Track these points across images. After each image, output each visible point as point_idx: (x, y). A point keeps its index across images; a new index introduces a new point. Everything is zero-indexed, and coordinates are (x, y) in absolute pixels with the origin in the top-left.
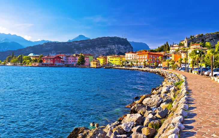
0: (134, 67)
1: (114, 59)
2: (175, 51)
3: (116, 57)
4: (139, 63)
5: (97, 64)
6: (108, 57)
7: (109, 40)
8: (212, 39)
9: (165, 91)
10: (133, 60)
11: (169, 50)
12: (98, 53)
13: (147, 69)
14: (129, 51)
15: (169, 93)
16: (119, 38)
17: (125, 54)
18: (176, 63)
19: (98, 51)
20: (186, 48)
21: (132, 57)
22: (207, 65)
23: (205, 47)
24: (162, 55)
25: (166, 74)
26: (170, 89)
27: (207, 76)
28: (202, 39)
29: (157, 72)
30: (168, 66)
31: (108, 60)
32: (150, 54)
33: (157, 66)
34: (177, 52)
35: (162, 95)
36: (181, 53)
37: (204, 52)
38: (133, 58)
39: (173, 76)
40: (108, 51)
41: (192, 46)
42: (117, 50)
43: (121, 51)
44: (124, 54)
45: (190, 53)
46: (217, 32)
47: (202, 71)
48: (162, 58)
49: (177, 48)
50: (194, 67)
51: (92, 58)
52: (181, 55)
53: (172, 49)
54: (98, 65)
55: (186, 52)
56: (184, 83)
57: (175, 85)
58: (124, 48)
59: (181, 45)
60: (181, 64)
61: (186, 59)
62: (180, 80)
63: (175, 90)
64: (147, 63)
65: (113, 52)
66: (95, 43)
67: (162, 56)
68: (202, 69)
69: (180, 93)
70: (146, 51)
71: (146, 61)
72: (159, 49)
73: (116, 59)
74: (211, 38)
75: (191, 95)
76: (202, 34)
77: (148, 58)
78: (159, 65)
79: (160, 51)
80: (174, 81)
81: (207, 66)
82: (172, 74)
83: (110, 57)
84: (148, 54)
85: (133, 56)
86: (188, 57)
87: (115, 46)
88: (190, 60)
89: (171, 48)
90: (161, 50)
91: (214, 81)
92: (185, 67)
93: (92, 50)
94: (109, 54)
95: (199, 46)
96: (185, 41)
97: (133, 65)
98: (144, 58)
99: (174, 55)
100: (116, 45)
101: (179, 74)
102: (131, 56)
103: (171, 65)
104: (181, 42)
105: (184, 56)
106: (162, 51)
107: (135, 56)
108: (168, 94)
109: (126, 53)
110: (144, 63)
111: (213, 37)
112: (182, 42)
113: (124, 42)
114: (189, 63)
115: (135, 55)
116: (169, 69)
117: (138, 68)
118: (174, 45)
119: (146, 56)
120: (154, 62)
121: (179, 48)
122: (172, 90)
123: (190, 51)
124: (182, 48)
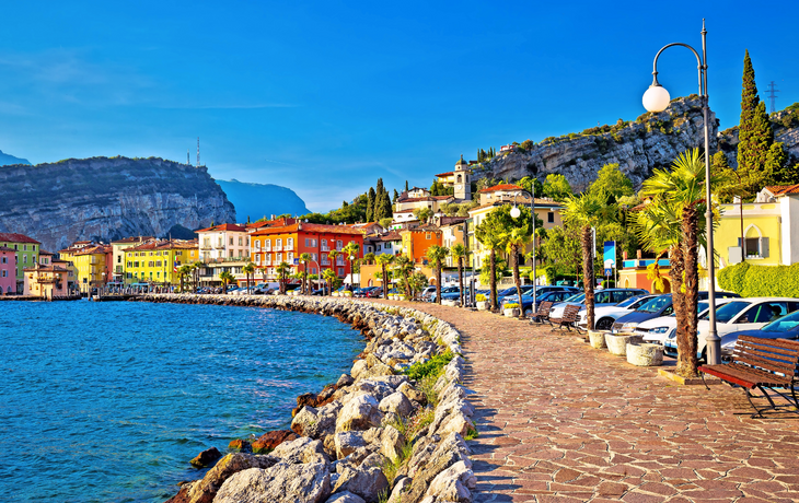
0: (235, 292)
1: (148, 257)
2: (414, 218)
3: (153, 248)
4: (258, 275)
5: (57, 283)
6: (117, 249)
7: (125, 173)
8: (573, 162)
9: (357, 414)
10: (235, 261)
11: (389, 212)
12: (72, 231)
13: (294, 296)
14: (220, 220)
15: (372, 430)
16: (174, 165)
17: (197, 236)
18: (419, 268)
19: (69, 221)
20: (461, 205)
21: (228, 247)
22: (558, 273)
23: (544, 196)
24: (361, 235)
25: (376, 319)
26: (382, 404)
27: (564, 327)
28: (529, 163)
29: (337, 311)
30: (387, 281)
31: (115, 263)
32: (308, 233)
33: (337, 285)
34: (425, 220)
35: (338, 441)
36: (441, 224)
37: (539, 217)
38: (231, 252)
39: (405, 329)
40: (120, 221)
41: (489, 195)
42: (162, 217)
43: (181, 223)
44: (193, 236)
45: (481, 222)
46: (594, 127)
47: (538, 303)
48: (356, 247)
49: (423, 205)
50: (500, 287)
51: (35, 254)
52: (440, 234)
53: (403, 212)
54: (65, 285)
55: (461, 222)
56: (452, 370)
57: (408, 380)
58: (194, 207)
59: (438, 192)
60: (443, 273)
61: (464, 252)
62: (435, 346)
63: (407, 410)
64: (294, 272)
65: (142, 227)
66: (54, 184)
67: (359, 239)
68: (538, 292)
69: (432, 428)
70: (291, 221)
71: (291, 262)
72: (345, 213)
73: (156, 258)
74: (567, 157)
75: (491, 448)
76: (529, 139)
77: (300, 249)
78: (347, 280)
79: (351, 220)
80: (408, 353)
81: (555, 278)
82: (401, 317)
83: (125, 247)
84: (299, 232)
85: (231, 242)
86: (471, 243)
87: (154, 201)
88: (481, 254)
89: (398, 206)
90: (355, 214)
91: (607, 356)
92: (458, 285)
93: (36, 218)
94: (126, 234)
95: (515, 194)
96: (456, 175)
97: (232, 281)
98: (283, 252)
99: (412, 237)
100: (159, 196)
101: (434, 319)
102: (226, 242)
103: (398, 276)
104: (441, 180)
105: (453, 239)
106: (358, 220)
107: (241, 244)
108: (367, 435)
109: (201, 228)
110: (279, 271)
111: (579, 150)
112: (444, 180)
113: (197, 183)
114: (477, 268)
115: (240, 239)
116: (390, 296)
117: (254, 297)
118: (411, 195)
119: (291, 242)
120: (326, 267)
121: (431, 203)
122: (392, 410)
123: (479, 217)
124: (442, 203)
